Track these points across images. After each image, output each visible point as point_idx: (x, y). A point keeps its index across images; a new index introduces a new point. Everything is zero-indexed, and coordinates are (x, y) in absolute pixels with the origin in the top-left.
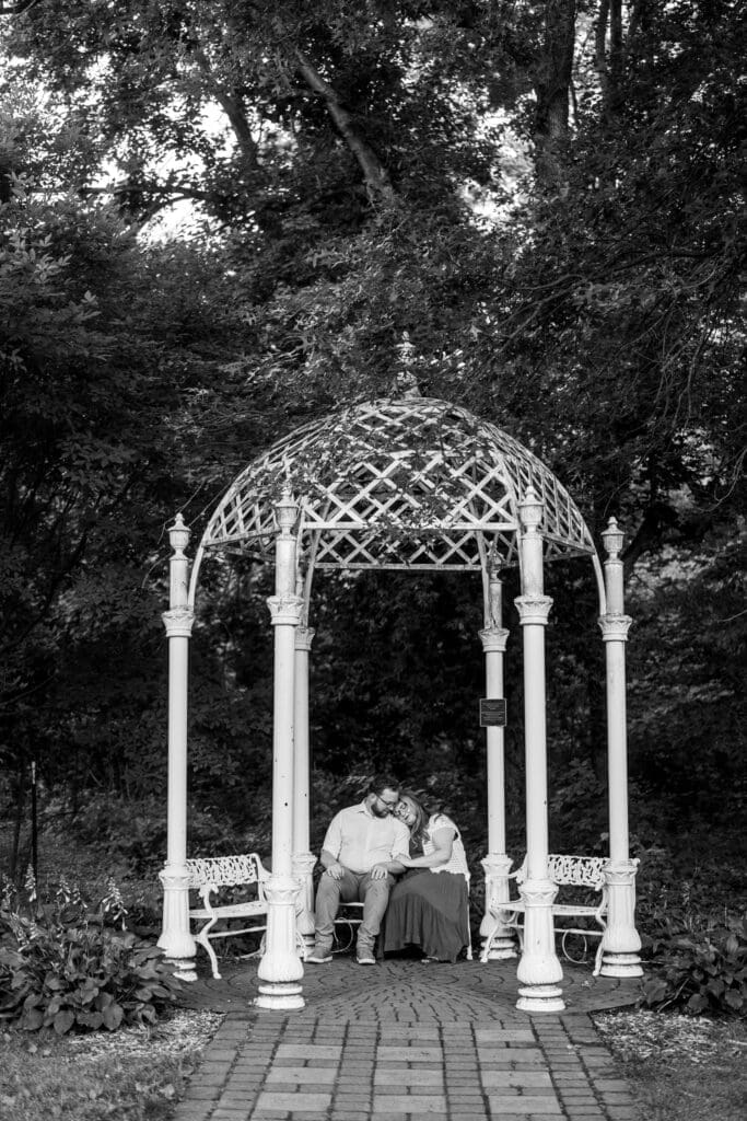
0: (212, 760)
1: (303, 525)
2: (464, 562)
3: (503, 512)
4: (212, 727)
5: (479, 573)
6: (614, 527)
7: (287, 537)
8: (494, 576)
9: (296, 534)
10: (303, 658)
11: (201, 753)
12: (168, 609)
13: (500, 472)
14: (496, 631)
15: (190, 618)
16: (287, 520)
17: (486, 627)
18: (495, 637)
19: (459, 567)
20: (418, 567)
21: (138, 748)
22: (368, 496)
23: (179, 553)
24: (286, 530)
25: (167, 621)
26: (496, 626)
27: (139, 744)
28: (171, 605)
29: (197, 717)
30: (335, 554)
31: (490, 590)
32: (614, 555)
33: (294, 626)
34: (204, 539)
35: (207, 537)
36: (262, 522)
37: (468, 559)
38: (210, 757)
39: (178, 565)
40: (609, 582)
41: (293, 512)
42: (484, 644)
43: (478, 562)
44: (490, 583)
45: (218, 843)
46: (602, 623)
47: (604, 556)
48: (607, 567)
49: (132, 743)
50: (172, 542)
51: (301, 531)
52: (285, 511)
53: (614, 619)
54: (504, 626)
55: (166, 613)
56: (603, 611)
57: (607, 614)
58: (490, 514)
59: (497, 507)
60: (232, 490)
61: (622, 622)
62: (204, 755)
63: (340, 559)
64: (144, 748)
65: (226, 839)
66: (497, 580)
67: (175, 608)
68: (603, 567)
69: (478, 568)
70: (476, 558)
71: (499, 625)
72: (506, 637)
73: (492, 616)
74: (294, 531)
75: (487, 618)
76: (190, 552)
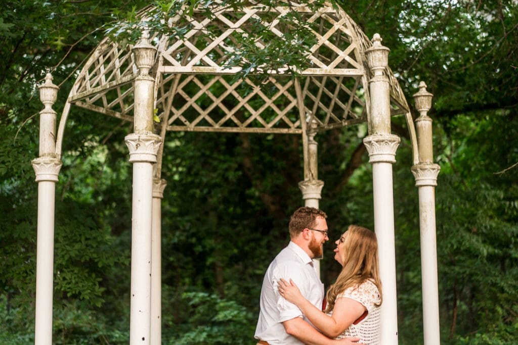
0: (83, 286)
1: (161, 69)
2: (288, 127)
3: (349, 59)
4: (83, 261)
5: (300, 136)
6: (424, 89)
7: (146, 78)
8: (311, 138)
9: (154, 77)
10: (157, 204)
11: (73, 281)
12: (37, 156)
13: (345, 25)
14: (314, 182)
15: (56, 164)
16: (146, 61)
17: (306, 179)
18: (313, 187)
19: (285, 131)
20: (251, 130)
21: (25, 278)
22: (222, 44)
23: (48, 107)
24: (145, 71)
25: (36, 167)
26: (313, 179)
27: (25, 275)
28: (40, 154)
29: (71, 253)
30: (183, 119)
31: (309, 150)
32: (424, 114)
33: (152, 163)
34: (70, 95)
35: (73, 94)
36: (122, 72)
37: (291, 125)
38: (80, 285)
39: (47, 118)
40: (421, 137)
41: (150, 54)
42: (304, 193)
43: (299, 127)
44: (309, 144)
45: (96, 336)
46: (416, 170)
47: (416, 114)
48: (419, 124)
49: (19, 273)
50: (42, 98)
51: (158, 74)
52: (143, 53)
53: (427, 167)
54: (319, 178)
55: (35, 160)
56: (416, 161)
57: (420, 163)
58: (337, 61)
59: (343, 55)
60: (96, 54)
61: (434, 169)
62: (77, 283)
63: (187, 123)
64: (28, 278)
65: (101, 333)
66: (314, 142)
67: (43, 156)
68: (415, 123)
69: (298, 132)
70: (297, 124)
71: (316, 178)
72: (321, 187)
73: (310, 170)
74: (152, 72)
75: (306, 172)
76: (58, 107)
